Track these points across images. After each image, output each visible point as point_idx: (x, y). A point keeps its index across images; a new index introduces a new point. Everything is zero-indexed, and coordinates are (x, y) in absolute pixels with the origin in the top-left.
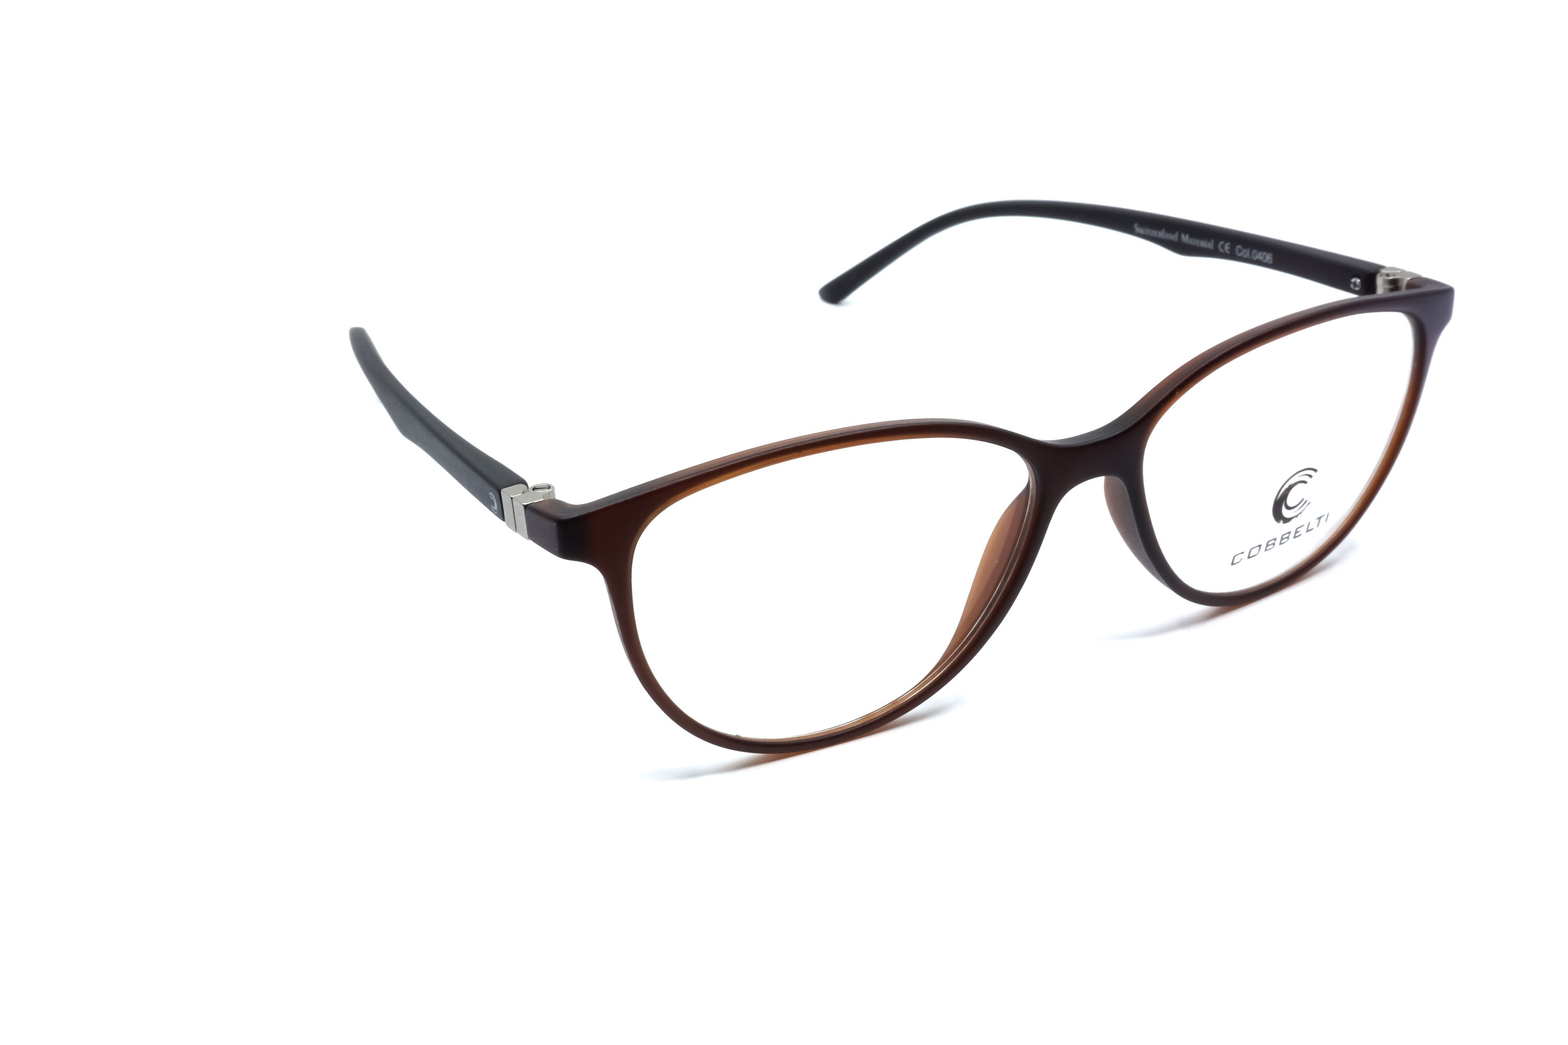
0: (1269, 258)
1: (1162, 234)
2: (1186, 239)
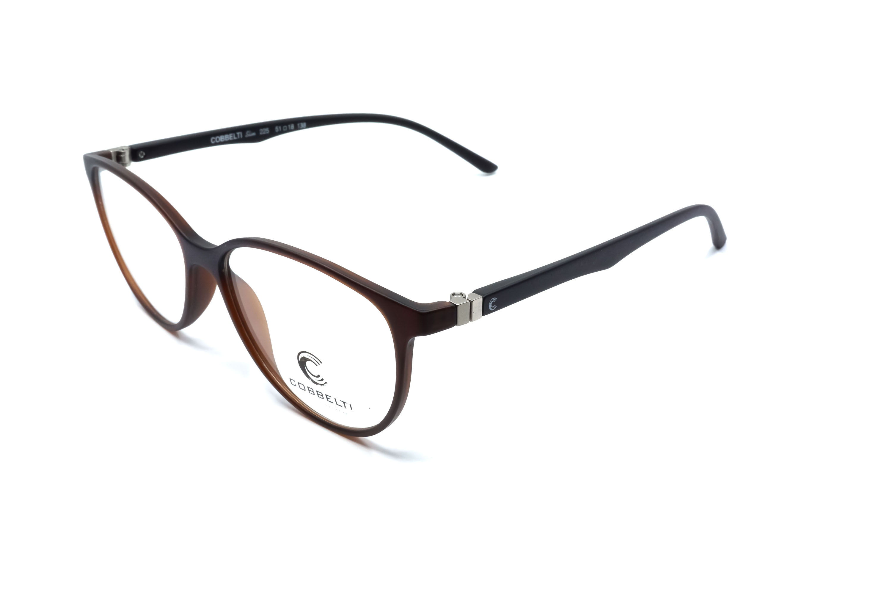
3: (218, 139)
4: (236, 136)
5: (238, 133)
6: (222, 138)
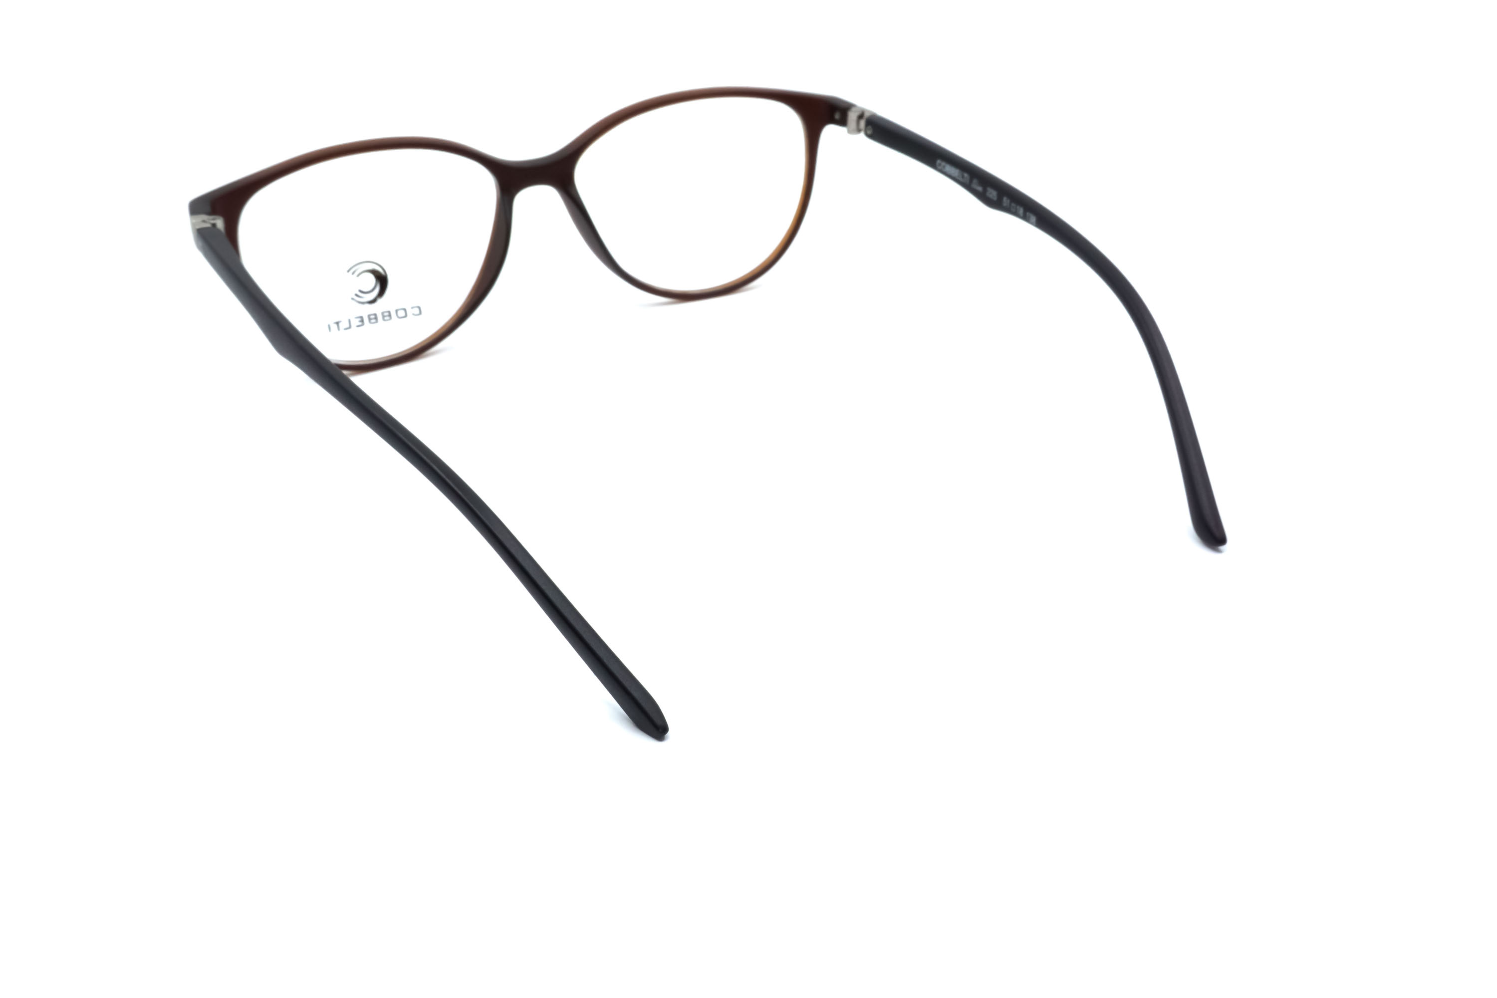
3: (944, 167)
4: (963, 177)
5: (966, 175)
6: (949, 168)
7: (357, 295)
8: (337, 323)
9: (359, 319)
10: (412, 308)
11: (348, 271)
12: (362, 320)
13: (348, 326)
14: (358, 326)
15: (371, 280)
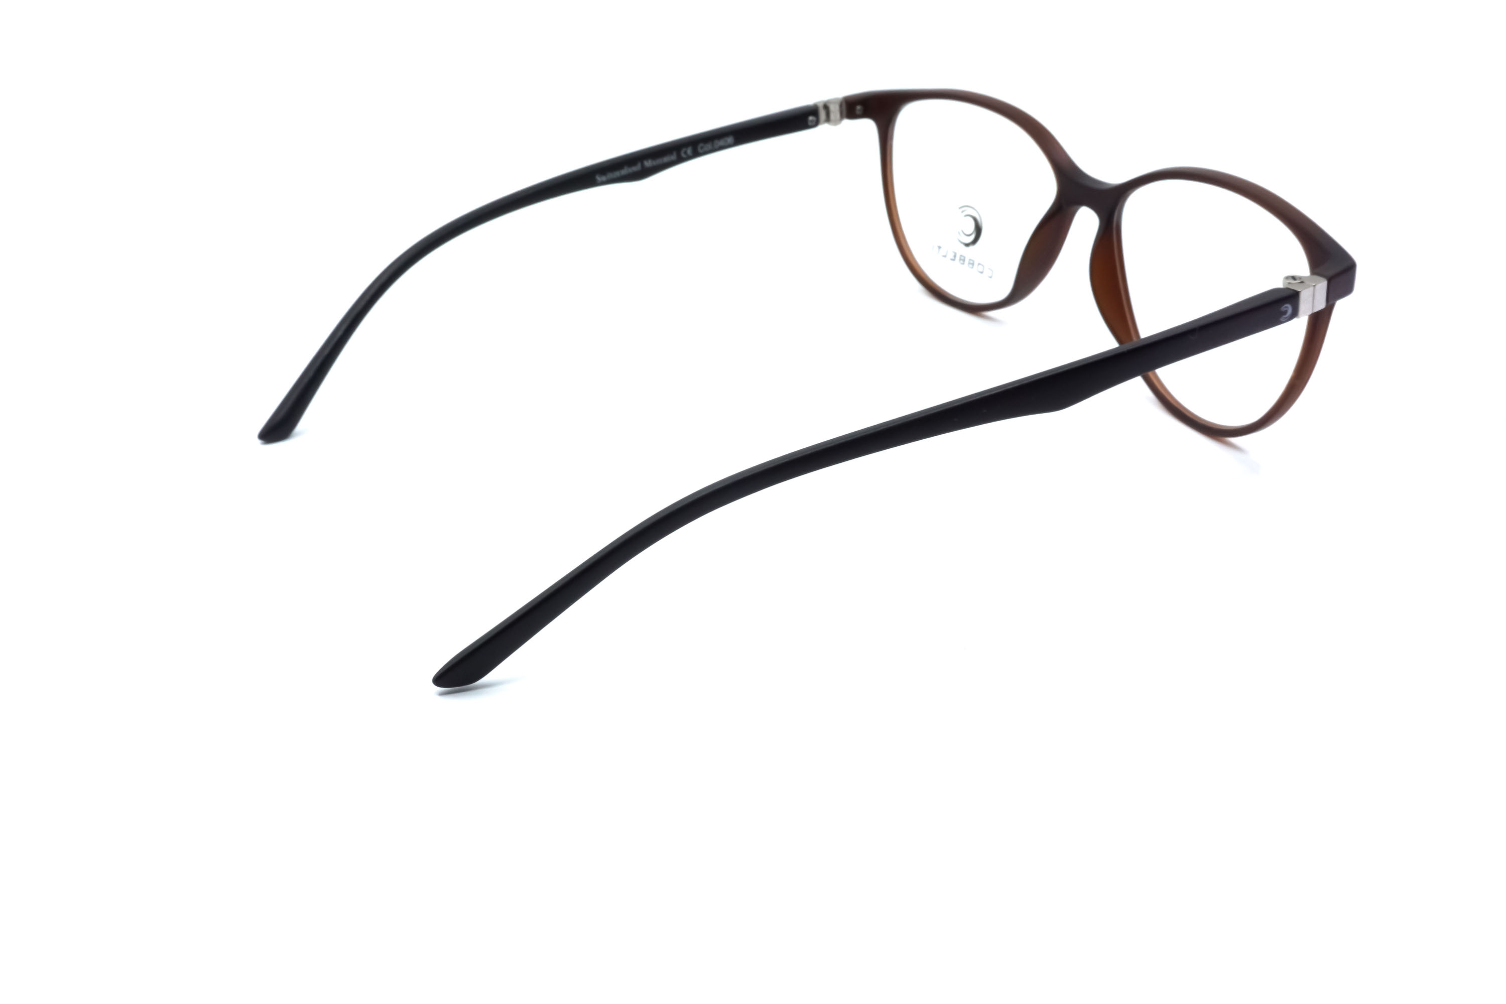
0: (730, 140)
1: (625, 171)
2: (648, 163)
7: (959, 233)
8: (940, 247)
9: (953, 254)
10: (989, 269)
11: (960, 208)
12: (955, 256)
13: (944, 254)
14: (952, 260)
15: (971, 228)
